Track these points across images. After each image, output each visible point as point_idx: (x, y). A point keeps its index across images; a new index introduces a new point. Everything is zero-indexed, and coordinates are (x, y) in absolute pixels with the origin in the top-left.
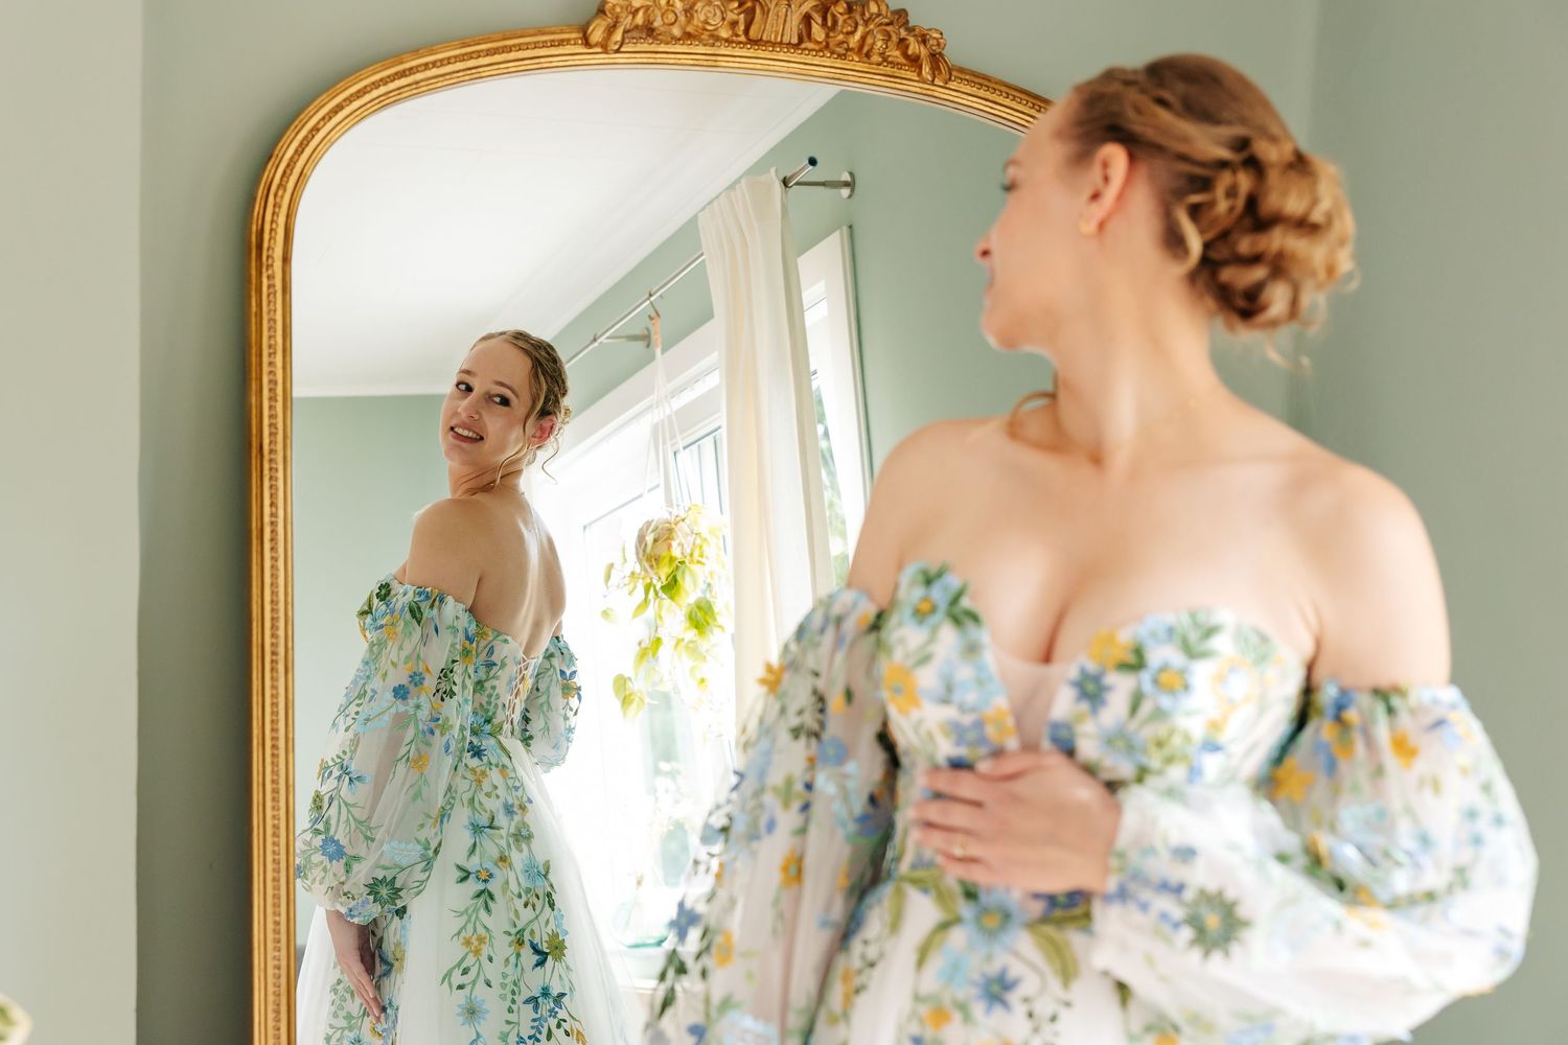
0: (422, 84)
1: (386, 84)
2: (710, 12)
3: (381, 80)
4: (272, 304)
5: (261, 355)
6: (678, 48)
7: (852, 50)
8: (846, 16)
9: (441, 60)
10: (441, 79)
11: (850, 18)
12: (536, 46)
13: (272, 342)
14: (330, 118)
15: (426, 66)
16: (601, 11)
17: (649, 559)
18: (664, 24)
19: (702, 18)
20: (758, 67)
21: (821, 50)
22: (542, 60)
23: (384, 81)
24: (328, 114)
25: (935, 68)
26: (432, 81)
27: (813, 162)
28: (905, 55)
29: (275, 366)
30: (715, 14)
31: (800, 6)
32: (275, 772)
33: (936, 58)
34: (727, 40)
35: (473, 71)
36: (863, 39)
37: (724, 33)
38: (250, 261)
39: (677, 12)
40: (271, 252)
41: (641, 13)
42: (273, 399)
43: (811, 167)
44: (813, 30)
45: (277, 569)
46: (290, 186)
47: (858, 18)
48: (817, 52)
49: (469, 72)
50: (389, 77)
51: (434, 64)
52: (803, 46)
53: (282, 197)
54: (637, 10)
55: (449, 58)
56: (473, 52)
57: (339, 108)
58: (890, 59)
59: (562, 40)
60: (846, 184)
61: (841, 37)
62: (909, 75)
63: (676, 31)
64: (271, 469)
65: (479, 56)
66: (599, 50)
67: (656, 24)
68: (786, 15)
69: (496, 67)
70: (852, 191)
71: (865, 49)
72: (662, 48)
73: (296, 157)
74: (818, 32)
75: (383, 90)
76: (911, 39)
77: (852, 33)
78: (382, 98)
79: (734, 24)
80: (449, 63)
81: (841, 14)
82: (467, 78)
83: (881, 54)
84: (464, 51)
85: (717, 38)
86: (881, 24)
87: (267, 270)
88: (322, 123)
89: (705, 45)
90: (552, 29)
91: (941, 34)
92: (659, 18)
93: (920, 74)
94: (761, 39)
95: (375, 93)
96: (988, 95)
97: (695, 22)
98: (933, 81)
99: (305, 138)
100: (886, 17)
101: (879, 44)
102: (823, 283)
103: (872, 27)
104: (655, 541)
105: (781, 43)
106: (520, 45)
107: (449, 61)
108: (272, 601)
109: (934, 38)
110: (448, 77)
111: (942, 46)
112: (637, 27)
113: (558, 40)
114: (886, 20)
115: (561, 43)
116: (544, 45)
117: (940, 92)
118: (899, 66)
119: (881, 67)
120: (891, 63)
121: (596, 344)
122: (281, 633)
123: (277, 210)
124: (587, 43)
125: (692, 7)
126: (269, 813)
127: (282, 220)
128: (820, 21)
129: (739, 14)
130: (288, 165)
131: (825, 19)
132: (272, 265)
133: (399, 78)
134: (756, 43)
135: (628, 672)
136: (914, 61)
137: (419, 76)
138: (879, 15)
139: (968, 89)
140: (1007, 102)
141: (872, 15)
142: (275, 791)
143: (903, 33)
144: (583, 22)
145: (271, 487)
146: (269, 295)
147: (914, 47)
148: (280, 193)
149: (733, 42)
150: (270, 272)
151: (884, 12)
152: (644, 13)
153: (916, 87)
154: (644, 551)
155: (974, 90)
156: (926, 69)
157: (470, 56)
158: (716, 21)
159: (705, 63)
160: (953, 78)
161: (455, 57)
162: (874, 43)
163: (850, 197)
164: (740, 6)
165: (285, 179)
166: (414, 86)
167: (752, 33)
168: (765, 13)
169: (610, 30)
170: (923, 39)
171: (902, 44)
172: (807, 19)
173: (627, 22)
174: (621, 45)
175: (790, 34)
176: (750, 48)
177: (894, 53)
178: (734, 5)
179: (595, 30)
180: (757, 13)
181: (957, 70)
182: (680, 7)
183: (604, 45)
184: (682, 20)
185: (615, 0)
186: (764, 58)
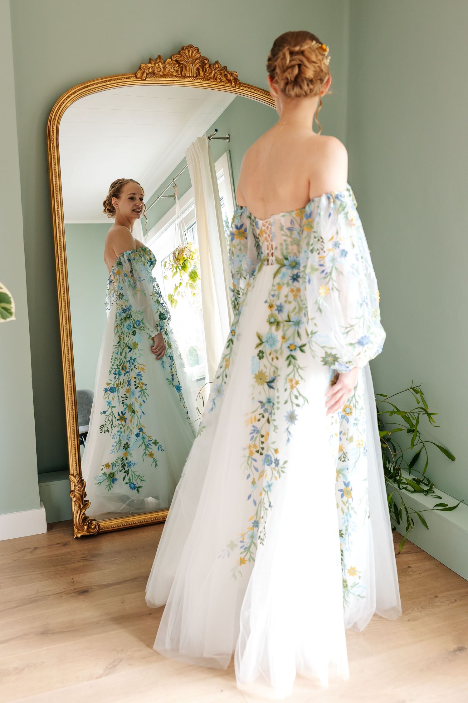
0: (91, 90)
1: (81, 90)
2: (170, 67)
3: (80, 89)
4: (54, 151)
5: (52, 165)
6: (162, 79)
7: (211, 78)
8: (209, 68)
9: (96, 83)
10: (96, 89)
11: (210, 69)
12: (122, 79)
13: (55, 161)
14: (67, 100)
15: (92, 85)
16: (140, 68)
17: (177, 260)
18: (158, 71)
19: (168, 69)
20: (185, 84)
21: (203, 79)
22: (124, 83)
23: (81, 89)
24: (66, 98)
25: (236, 83)
26: (94, 89)
27: (216, 130)
28: (227, 79)
29: (56, 168)
30: (172, 68)
31: (196, 65)
32: (63, 277)
33: (236, 80)
34: (176, 76)
35: (105, 86)
36: (214, 75)
37: (175, 74)
38: (47, 139)
39: (161, 68)
40: (53, 137)
41: (151, 69)
42: (56, 177)
43: (216, 132)
44: (200, 73)
45: (60, 223)
46: (57, 119)
47: (213, 69)
48: (202, 79)
49: (104, 86)
50: (82, 88)
51: (94, 84)
52: (198, 77)
53: (55, 122)
54: (150, 68)
55: (98, 82)
56: (105, 81)
57: (68, 97)
58: (223, 81)
59: (130, 77)
60: (228, 138)
61: (208, 74)
62: (228, 85)
63: (161, 73)
64: (56, 196)
65: (107, 82)
66: (140, 80)
67: (155, 71)
68: (192, 68)
69: (111, 85)
70: (229, 140)
71: (215, 77)
72: (158, 79)
73: (58, 111)
74: (201, 73)
75: (80, 92)
76: (228, 75)
77: (211, 73)
78: (81, 94)
79: (177, 71)
80: (98, 84)
81: (207, 67)
82: (104, 88)
83: (220, 79)
84: (102, 80)
85: (173, 76)
86: (219, 70)
87: (52, 142)
88: (64, 101)
89: (170, 78)
90: (127, 74)
91: (237, 73)
92: (156, 70)
93: (231, 85)
94: (185, 76)
95: (78, 93)
96: (251, 90)
97: (166, 71)
98: (235, 87)
99: (60, 105)
100: (221, 68)
101: (219, 76)
102: (222, 169)
103: (216, 71)
104: (178, 254)
105: (191, 76)
106: (118, 78)
107: (98, 83)
108: (59, 232)
109: (235, 74)
110: (98, 88)
111: (237, 76)
112: (150, 73)
113: (128, 77)
114: (220, 69)
115: (129, 78)
116: (124, 78)
117: (238, 90)
118: (226, 83)
119: (220, 83)
120: (223, 82)
121: (159, 199)
122: (62, 240)
123: (54, 125)
124: (136, 78)
125: (165, 67)
126: (62, 288)
127: (55, 128)
128: (202, 70)
129: (179, 68)
130: (56, 113)
131: (203, 69)
132: (53, 140)
133: (85, 88)
134: (184, 77)
135: (172, 293)
136: (229, 81)
137: (90, 88)
138: (218, 67)
139: (245, 89)
140: (257, 92)
141: (216, 68)
142: (63, 282)
143: (226, 73)
144: (135, 72)
145: (57, 201)
146: (53, 149)
147: (229, 77)
148: (54, 120)
149: (177, 77)
150: (53, 142)
151: (220, 67)
152: (152, 68)
153: (231, 89)
154: (175, 257)
155: (247, 89)
156: (233, 83)
157: (104, 82)
158: (172, 70)
159: (170, 83)
160: (241, 86)
161: (100, 82)
162: (217, 76)
163: (229, 142)
164: (179, 66)
165: (55, 117)
166: (89, 91)
167: (183, 74)
168: (186, 68)
169: (143, 74)
170: (232, 74)
171: (226, 76)
172: (198, 69)
173: (147, 71)
174: (145, 77)
175: (193, 74)
176: (182, 79)
177: (224, 79)
178: (177, 66)
179: (138, 74)
180: (184, 68)
181: (242, 84)
182: (161, 66)
183: (141, 78)
184: (162, 70)
185: (143, 65)
186: (186, 81)
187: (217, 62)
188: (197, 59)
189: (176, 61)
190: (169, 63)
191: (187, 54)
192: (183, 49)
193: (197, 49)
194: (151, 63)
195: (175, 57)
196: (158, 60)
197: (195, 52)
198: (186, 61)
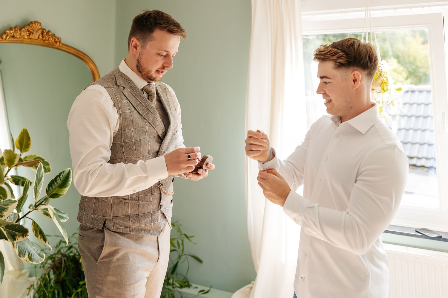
7: (46, 40)
11: (47, 35)
19: (23, 35)
20: (30, 43)
21: (41, 40)
25: (60, 44)
31: (38, 33)
33: (60, 42)
36: (49, 39)
37: (26, 37)
54: (11, 33)
62: (55, 45)
63: (18, 37)
68: (36, 35)
72: (15, 40)
74: (41, 37)
79: (28, 36)
81: (45, 35)
83: (51, 41)
92: (15, 35)
101: (51, 39)
103: (50, 37)
105: (35, 39)
114: (52, 36)
117: (60, 48)
118: (54, 43)
119: (51, 43)
124: (2, 39)
125: (21, 33)
131: (42, 35)
134: (31, 39)
139: (65, 47)
140: (71, 49)
149: (27, 39)
153: (56, 47)
156: (58, 43)
159: (22, 42)
167: (30, 37)
168: (33, 33)
169: (7, 36)
170: (58, 39)
171: (55, 39)
172: (39, 35)
173: (10, 35)
174: (8, 39)
175: (37, 38)
176: (29, 40)
177: (53, 41)
178: (28, 33)
179: (4, 37)
180: (31, 34)
181: (63, 44)
182: (19, 33)
183: (5, 39)
184: (19, 35)
185: (7, 31)
186: (32, 42)
187: (49, 31)
188: (39, 29)
189: (28, 30)
190: (23, 31)
191: (34, 26)
192: (32, 23)
193: (40, 24)
194: (12, 30)
195: (27, 28)
196: (17, 29)
197: (39, 25)
198: (33, 30)
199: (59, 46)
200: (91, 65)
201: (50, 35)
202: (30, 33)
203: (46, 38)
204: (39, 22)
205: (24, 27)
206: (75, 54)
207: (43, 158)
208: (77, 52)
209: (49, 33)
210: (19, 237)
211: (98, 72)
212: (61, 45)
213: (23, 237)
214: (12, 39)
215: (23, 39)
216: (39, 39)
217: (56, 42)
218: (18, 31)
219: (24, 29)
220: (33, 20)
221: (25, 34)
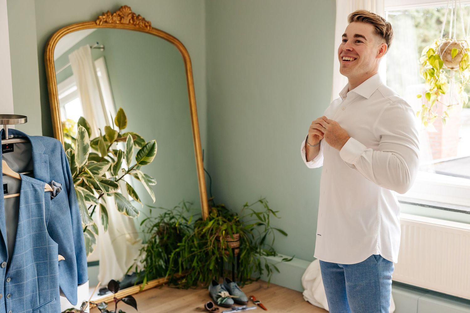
6: (110, 25)
10: (74, 30)
12: (88, 24)
14: (58, 37)
20: (122, 28)
21: (132, 25)
22: (90, 27)
27: (98, 43)
31: (129, 17)
33: (150, 26)
36: (139, 23)
37: (118, 22)
51: (73, 28)
54: (104, 18)
60: (102, 48)
62: (146, 29)
63: (110, 22)
67: (107, 21)
68: (127, 19)
72: (108, 25)
81: (135, 19)
86: (142, 20)
90: (91, 22)
96: (158, 32)
97: (114, 20)
105: (126, 24)
106: (86, 24)
107: (75, 27)
115: (93, 24)
116: (90, 24)
117: (151, 32)
118: (144, 28)
119: (142, 28)
124: (96, 24)
125: (113, 18)
131: (133, 20)
137: (71, 30)
139: (155, 31)
140: (161, 33)
143: (144, 22)
144: (95, 21)
149: (119, 24)
153: (147, 31)
156: (148, 28)
159: (114, 28)
161: (77, 26)
163: (104, 51)
167: (122, 22)
168: (124, 18)
169: (100, 22)
170: (148, 23)
171: (145, 24)
172: (130, 20)
173: (103, 20)
174: (102, 24)
175: (128, 22)
176: (121, 25)
177: (143, 25)
178: (119, 18)
179: (98, 22)
180: (123, 19)
181: (153, 28)
182: (111, 18)
183: (99, 25)
184: (111, 20)
185: (100, 17)
186: (123, 26)
187: (139, 15)
188: (130, 14)
189: (119, 14)
190: (115, 16)
191: (124, 10)
192: (122, 7)
193: (130, 8)
194: (104, 15)
195: (118, 12)
196: (109, 14)
197: (129, 10)
198: (124, 15)
199: (149, 30)
200: (182, 48)
201: (140, 19)
202: (121, 18)
203: (136, 22)
204: (129, 6)
205: (115, 12)
206: (166, 37)
207: (139, 135)
208: (168, 36)
209: (139, 18)
210: (112, 190)
211: (189, 56)
212: (151, 29)
213: (115, 190)
214: (105, 24)
215: (115, 24)
216: (130, 24)
217: (146, 26)
218: (110, 16)
219: (115, 14)
220: (123, 5)
221: (116, 19)
